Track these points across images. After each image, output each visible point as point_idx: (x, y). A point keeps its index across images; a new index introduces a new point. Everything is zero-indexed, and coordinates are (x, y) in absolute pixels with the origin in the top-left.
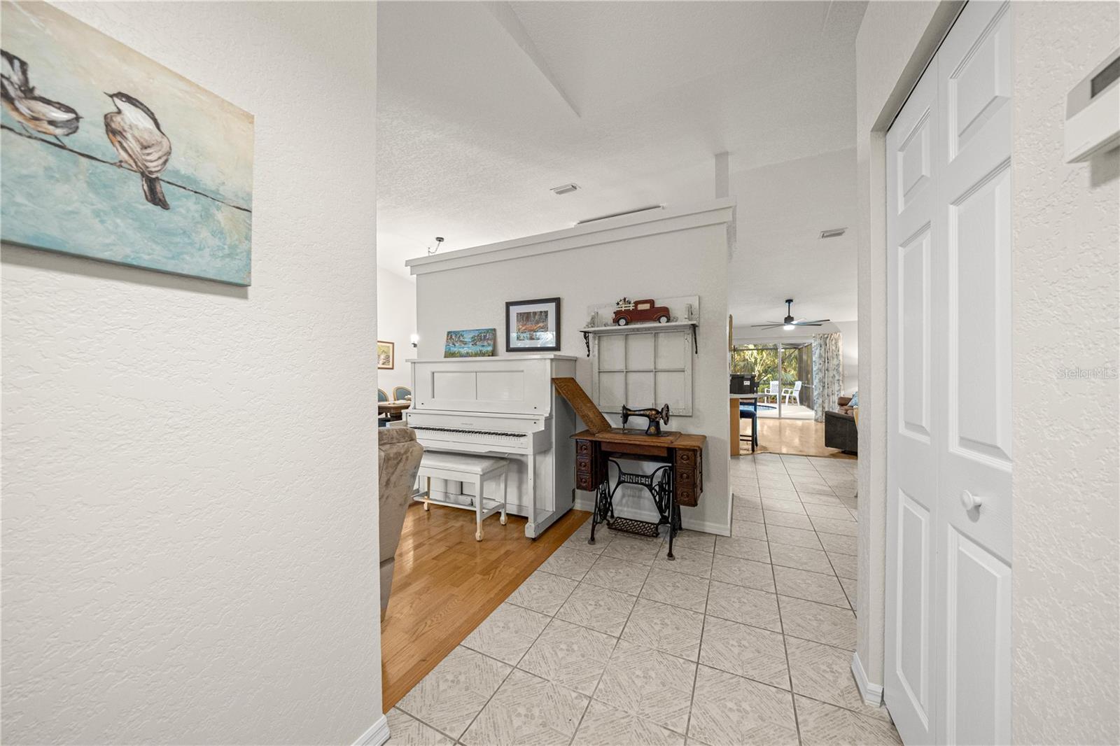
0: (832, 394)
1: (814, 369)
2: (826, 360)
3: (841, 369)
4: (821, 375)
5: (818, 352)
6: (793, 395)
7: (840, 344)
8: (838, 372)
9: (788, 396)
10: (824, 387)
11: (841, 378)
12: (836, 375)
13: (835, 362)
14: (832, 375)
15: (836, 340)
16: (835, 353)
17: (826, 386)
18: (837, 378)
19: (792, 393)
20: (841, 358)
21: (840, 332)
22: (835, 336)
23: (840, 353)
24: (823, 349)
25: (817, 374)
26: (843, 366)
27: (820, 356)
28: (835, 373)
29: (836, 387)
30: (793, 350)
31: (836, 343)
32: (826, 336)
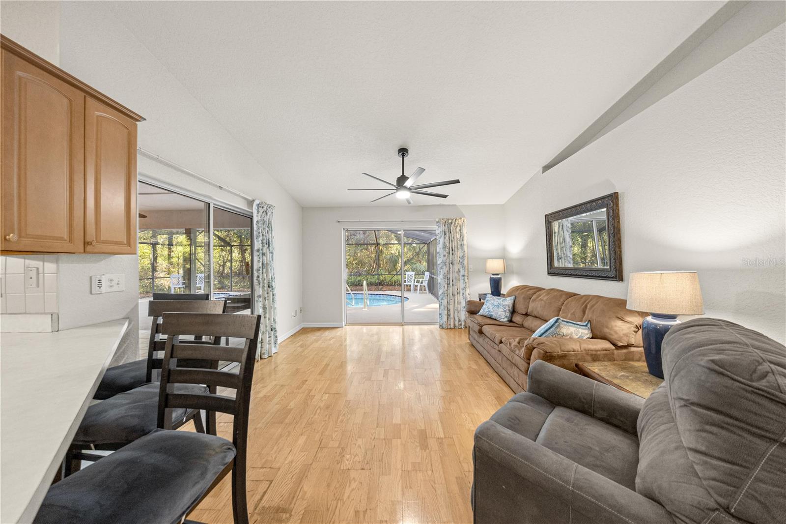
0: (458, 293)
1: (439, 262)
2: (451, 251)
3: (465, 262)
4: (445, 269)
5: (442, 240)
6: (424, 284)
7: (465, 231)
8: (463, 267)
9: (419, 285)
10: (449, 284)
11: (466, 274)
12: (461, 270)
13: (459, 253)
14: (456, 270)
15: (460, 227)
16: (459, 243)
17: (451, 285)
18: (462, 273)
19: (422, 283)
20: (465, 248)
21: (464, 217)
22: (460, 222)
23: (465, 242)
24: (447, 238)
25: (441, 268)
26: (468, 258)
27: (445, 247)
28: (460, 266)
29: (461, 285)
30: (423, 245)
31: (460, 230)
32: (450, 221)
